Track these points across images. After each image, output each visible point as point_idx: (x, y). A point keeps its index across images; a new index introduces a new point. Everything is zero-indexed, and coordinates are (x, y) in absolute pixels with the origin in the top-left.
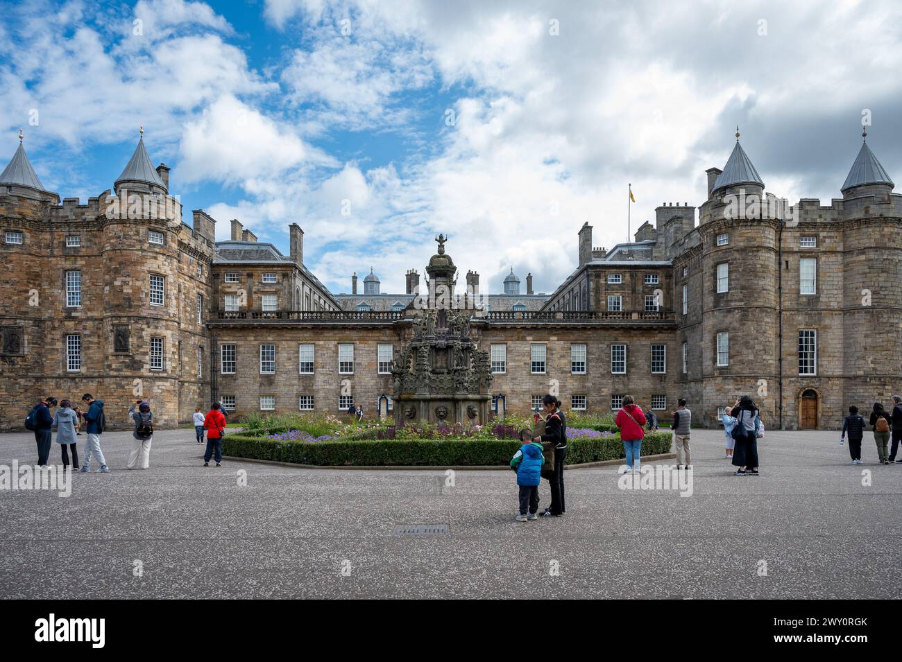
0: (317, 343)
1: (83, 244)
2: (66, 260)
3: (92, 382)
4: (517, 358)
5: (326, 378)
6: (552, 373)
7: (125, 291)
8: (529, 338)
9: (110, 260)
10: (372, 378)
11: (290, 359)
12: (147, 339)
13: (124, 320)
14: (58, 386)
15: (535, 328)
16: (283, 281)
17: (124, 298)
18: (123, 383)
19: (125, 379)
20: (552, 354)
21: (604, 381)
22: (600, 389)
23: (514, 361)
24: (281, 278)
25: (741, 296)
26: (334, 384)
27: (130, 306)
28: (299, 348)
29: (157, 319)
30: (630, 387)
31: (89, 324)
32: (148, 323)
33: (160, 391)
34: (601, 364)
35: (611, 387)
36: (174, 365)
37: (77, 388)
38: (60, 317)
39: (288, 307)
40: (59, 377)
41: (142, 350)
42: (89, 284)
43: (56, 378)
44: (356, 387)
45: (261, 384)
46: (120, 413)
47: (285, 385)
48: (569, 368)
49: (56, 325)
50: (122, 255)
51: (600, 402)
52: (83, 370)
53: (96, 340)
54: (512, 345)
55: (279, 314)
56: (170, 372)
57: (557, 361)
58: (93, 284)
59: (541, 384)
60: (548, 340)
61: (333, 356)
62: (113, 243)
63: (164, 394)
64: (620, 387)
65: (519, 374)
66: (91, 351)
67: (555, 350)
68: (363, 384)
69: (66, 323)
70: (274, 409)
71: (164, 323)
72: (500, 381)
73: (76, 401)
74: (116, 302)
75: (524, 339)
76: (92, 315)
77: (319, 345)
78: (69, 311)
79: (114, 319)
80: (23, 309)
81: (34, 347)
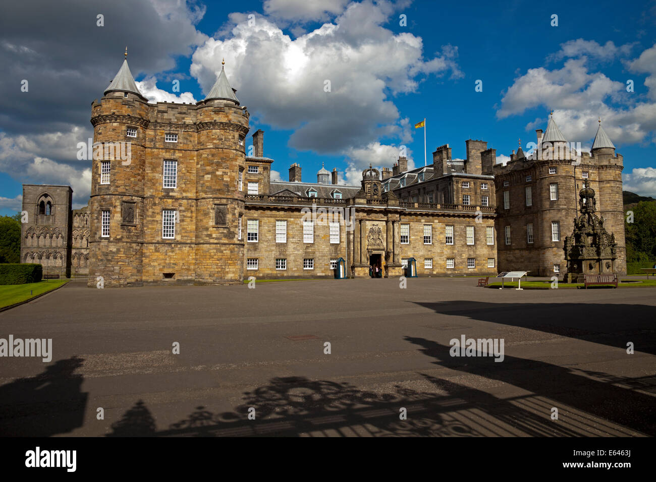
0: (289, 219)
1: (181, 141)
2: (166, 152)
3: (185, 247)
4: (416, 234)
5: (295, 246)
6: (436, 244)
7: (225, 179)
8: (423, 221)
9: (213, 155)
10: (327, 246)
11: (270, 231)
12: (237, 215)
13: (224, 201)
14: (157, 250)
15: (427, 215)
16: (263, 172)
17: (224, 185)
18: (222, 248)
19: (224, 246)
20: (436, 231)
21: (463, 249)
22: (461, 255)
23: (414, 235)
24: (263, 170)
25: (565, 203)
26: (301, 250)
27: (228, 191)
28: (276, 223)
30: (477, 253)
31: (185, 201)
32: (238, 204)
34: (461, 238)
35: (467, 253)
37: (172, 252)
38: (160, 196)
39: (267, 192)
40: (158, 243)
41: (234, 224)
42: (184, 172)
43: (156, 243)
44: (316, 253)
45: (248, 250)
46: (219, 271)
47: (266, 251)
48: (444, 241)
49: (157, 202)
50: (223, 153)
51: (462, 263)
52: (179, 238)
53: (189, 215)
54: (414, 225)
55: (261, 197)
57: (438, 236)
58: (188, 172)
59: (429, 251)
60: (433, 222)
61: (300, 230)
62: (216, 143)
64: (472, 253)
65: (418, 244)
66: (185, 223)
67: (437, 228)
68: (321, 250)
69: (165, 200)
70: (257, 269)
72: (406, 249)
73: (172, 262)
74: (217, 188)
75: (419, 221)
76: (186, 195)
77: (290, 221)
78: (167, 191)
79: (215, 199)
80: (137, 188)
81: (141, 218)
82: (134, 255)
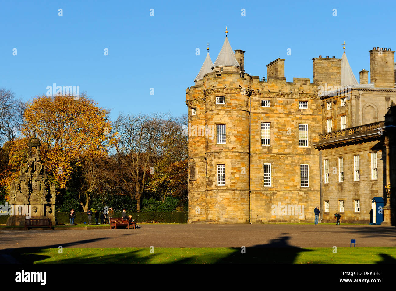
0: (360, 153)
5: (365, 184)
12: (214, 166)
28: (353, 158)
29: (219, 153)
32: (214, 156)
33: (221, 199)
36: (234, 181)
41: (212, 173)
45: (338, 191)
55: (346, 131)
56: (229, 186)
63: (224, 201)
71: (224, 154)
77: (361, 155)
80: (196, 152)
81: (201, 174)
82: (195, 202)
